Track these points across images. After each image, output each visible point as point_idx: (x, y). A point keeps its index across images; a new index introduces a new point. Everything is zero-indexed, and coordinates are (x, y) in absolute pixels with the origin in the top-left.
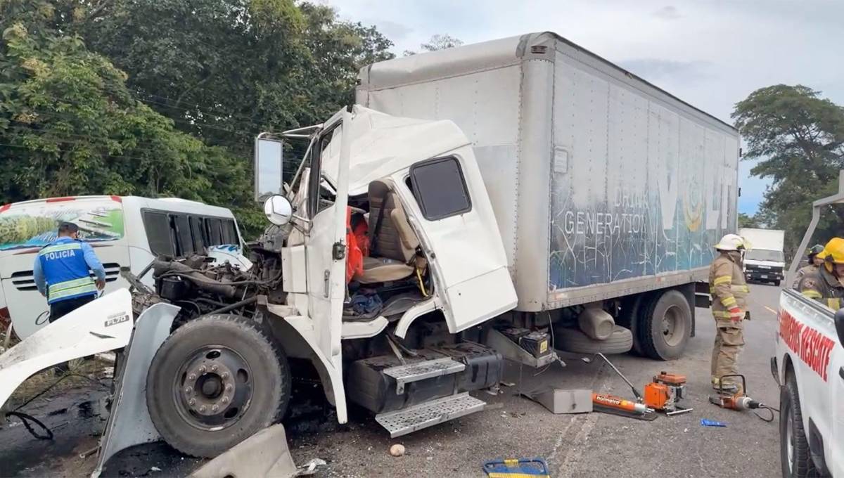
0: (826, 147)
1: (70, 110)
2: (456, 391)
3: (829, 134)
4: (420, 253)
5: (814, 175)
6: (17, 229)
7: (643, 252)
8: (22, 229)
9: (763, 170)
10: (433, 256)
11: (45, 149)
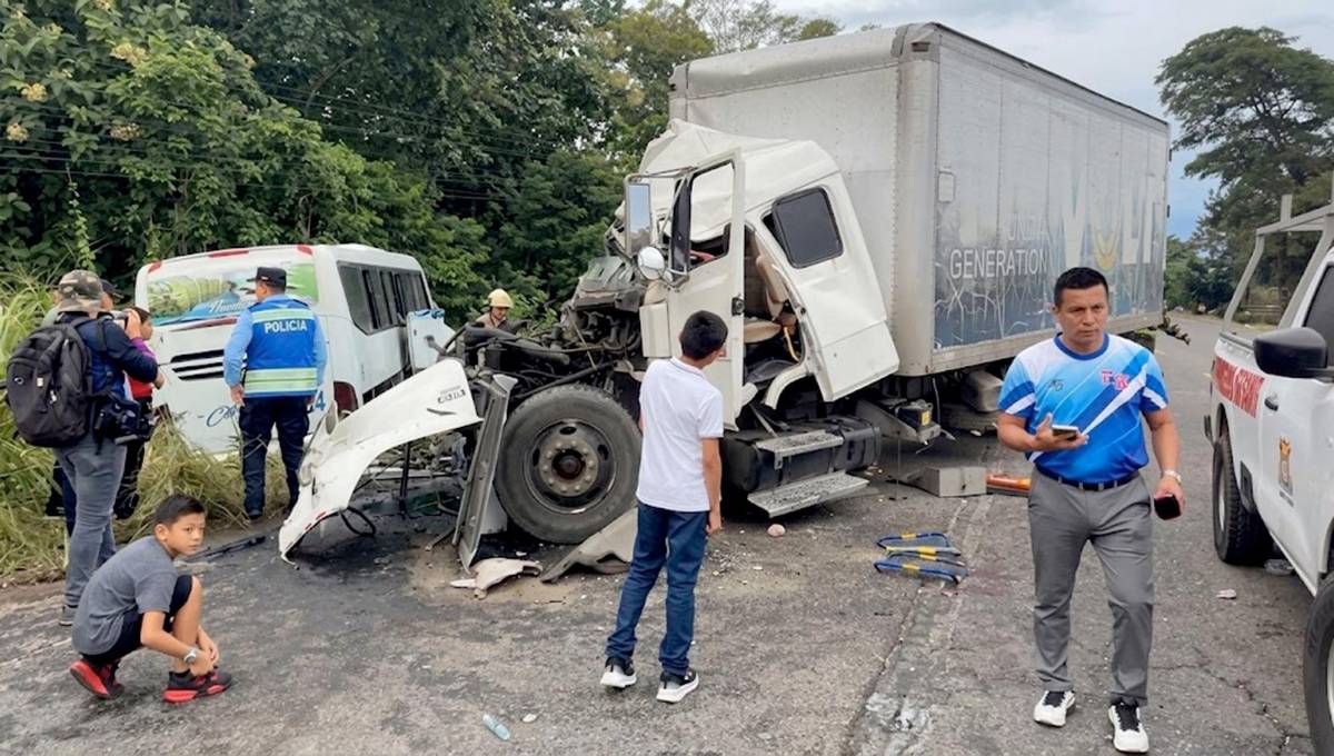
0: (1306, 126)
1: (186, 119)
2: (831, 469)
3: (1310, 105)
4: (788, 309)
5: (1286, 173)
6: (173, 297)
7: (1041, 296)
8: (180, 296)
9: (1206, 166)
10: (803, 311)
11: (154, 179)
